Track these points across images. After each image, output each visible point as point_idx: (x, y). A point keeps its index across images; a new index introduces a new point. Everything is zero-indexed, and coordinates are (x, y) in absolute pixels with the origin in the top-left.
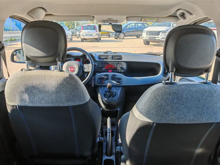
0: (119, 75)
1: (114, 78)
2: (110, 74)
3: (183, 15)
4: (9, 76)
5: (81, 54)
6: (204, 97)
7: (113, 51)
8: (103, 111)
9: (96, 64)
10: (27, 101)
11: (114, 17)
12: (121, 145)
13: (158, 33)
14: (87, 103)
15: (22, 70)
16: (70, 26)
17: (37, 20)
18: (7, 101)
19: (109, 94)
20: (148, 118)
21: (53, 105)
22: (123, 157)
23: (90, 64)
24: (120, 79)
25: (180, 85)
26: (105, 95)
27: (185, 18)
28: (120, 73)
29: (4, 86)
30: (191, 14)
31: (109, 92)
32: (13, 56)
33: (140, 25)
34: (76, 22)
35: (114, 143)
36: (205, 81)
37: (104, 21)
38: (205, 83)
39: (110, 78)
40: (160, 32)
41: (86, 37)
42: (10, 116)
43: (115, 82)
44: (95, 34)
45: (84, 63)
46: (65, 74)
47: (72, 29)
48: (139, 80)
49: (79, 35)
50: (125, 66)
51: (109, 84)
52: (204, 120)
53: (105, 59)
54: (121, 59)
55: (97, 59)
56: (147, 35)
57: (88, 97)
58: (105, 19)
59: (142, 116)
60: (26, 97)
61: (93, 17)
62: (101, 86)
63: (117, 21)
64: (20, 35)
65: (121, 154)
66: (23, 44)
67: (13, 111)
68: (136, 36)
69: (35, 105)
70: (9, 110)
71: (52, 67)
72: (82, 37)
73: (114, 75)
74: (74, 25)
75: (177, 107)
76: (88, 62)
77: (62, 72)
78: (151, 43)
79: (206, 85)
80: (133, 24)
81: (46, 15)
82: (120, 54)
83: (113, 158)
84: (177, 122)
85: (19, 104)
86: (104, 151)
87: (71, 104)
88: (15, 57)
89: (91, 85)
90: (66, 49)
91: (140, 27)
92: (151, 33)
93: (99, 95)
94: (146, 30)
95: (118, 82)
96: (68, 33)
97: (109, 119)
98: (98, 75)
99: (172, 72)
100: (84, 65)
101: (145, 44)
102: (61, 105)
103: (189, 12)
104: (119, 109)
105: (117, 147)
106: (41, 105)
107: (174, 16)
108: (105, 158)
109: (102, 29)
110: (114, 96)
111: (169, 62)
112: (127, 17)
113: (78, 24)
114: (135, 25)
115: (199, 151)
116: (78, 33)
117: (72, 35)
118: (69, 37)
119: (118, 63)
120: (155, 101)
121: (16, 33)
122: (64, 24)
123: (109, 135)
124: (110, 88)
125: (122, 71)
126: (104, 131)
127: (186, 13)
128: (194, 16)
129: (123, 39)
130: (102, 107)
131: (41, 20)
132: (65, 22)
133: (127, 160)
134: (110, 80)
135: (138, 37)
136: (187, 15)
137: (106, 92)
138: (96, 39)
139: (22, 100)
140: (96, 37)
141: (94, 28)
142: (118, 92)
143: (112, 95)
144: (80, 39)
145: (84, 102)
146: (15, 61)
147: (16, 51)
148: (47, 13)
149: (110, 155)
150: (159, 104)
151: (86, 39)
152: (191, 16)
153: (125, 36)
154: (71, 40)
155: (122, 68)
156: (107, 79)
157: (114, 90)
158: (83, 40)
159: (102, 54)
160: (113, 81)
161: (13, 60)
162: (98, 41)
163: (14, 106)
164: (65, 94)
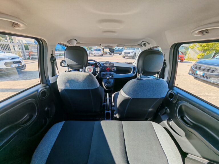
0: (112, 73)
1: (110, 74)
2: (108, 72)
3: (145, 44)
4: (59, 74)
5: (94, 62)
6: (156, 86)
7: (109, 61)
8: (105, 90)
9: (102, 68)
10: (69, 87)
11: (111, 45)
12: (114, 106)
13: (129, 53)
14: (98, 88)
15: (65, 71)
16: (88, 49)
17: (72, 45)
18: (58, 87)
19: (108, 82)
20: (128, 95)
21: (82, 89)
22: (115, 112)
23: (99, 68)
24: (113, 75)
25: (145, 80)
26: (106, 83)
27: (145, 46)
28: (113, 72)
29: (57, 78)
30: (149, 44)
31: (108, 81)
32: (61, 63)
33: (121, 49)
34: (91, 47)
35: (110, 105)
36: (157, 78)
37: (106, 47)
38: (157, 79)
39: (108, 74)
40: (130, 52)
41: (96, 54)
42: (60, 94)
43: (111, 76)
44: (100, 53)
45: (95, 67)
46: (87, 74)
47: (89, 50)
48: (122, 75)
49: (93, 53)
50: (115, 69)
51: (108, 78)
52: (155, 97)
53: (106, 65)
54: (113, 65)
55: (102, 65)
56: (124, 53)
57: (98, 85)
58: (106, 46)
59: (125, 94)
60: (68, 85)
61: (101, 44)
62: (104, 78)
63: (112, 47)
64: (64, 52)
65: (114, 111)
66: (66, 58)
67: (62, 91)
68: (119, 54)
69: (73, 89)
70: (60, 91)
71: (81, 70)
72: (94, 54)
73: (110, 73)
74: (90, 48)
75: (143, 91)
76: (97, 67)
77: (86, 73)
78: (126, 57)
79: (157, 80)
80: (118, 49)
81: (77, 43)
82: (113, 63)
83: (110, 112)
84: (142, 98)
85: (65, 88)
86: (106, 109)
87: (90, 88)
88: (62, 64)
89: (99, 78)
90: (87, 60)
91: (121, 50)
92: (126, 53)
93: (103, 83)
94: (123, 51)
95: (112, 76)
96: (88, 52)
97: (108, 94)
98: (102, 73)
99: (141, 73)
100: (96, 68)
101: (123, 58)
102: (86, 89)
103: (148, 43)
104: (112, 89)
105: (112, 108)
106: (75, 89)
107: (140, 45)
108: (106, 112)
109: (104, 50)
110: (110, 83)
111: (140, 69)
112: (117, 45)
113: (92, 48)
114: (119, 49)
115: (150, 110)
116: (92, 52)
117: (89, 53)
118: (88, 54)
119: (112, 67)
120: (132, 88)
121: (62, 52)
122: (86, 48)
123: (108, 101)
124: (108, 79)
125: (114, 71)
126: (105, 99)
127: (147, 43)
128: (151, 45)
129: (113, 55)
130: (104, 88)
131: (74, 45)
132: (86, 47)
133: (117, 113)
134: (108, 75)
135: (120, 54)
136: (147, 44)
137: (106, 81)
138: (101, 55)
139: (66, 86)
140: (101, 54)
141: (100, 50)
142: (112, 81)
143: (109, 83)
144: (93, 55)
145: (97, 87)
146: (62, 65)
147: (62, 61)
148: (78, 42)
149: (108, 111)
150: (134, 89)
151: (96, 55)
152: (149, 45)
153: (114, 54)
154: (89, 55)
155: (114, 70)
156: (107, 75)
157: (110, 80)
158: (95, 56)
159: (104, 63)
160: (110, 76)
161: (61, 65)
162: (101, 56)
163: (62, 89)
164: (87, 84)
